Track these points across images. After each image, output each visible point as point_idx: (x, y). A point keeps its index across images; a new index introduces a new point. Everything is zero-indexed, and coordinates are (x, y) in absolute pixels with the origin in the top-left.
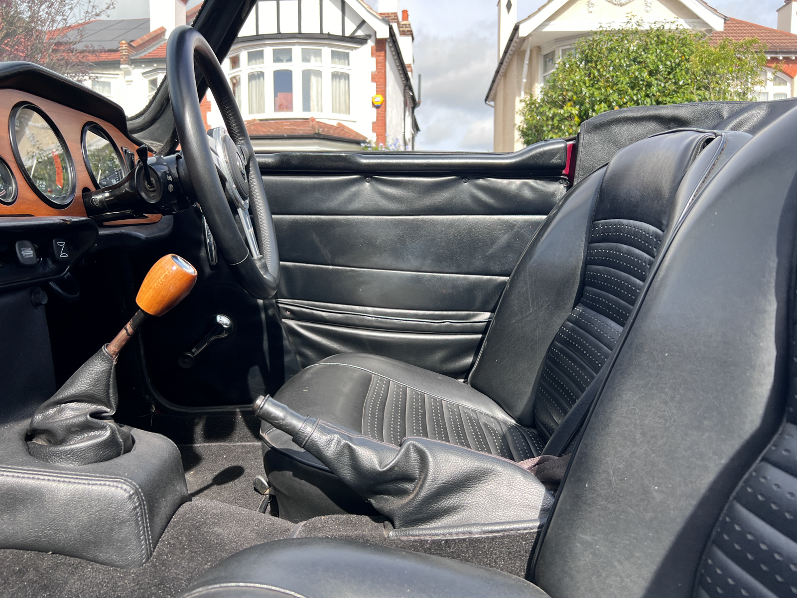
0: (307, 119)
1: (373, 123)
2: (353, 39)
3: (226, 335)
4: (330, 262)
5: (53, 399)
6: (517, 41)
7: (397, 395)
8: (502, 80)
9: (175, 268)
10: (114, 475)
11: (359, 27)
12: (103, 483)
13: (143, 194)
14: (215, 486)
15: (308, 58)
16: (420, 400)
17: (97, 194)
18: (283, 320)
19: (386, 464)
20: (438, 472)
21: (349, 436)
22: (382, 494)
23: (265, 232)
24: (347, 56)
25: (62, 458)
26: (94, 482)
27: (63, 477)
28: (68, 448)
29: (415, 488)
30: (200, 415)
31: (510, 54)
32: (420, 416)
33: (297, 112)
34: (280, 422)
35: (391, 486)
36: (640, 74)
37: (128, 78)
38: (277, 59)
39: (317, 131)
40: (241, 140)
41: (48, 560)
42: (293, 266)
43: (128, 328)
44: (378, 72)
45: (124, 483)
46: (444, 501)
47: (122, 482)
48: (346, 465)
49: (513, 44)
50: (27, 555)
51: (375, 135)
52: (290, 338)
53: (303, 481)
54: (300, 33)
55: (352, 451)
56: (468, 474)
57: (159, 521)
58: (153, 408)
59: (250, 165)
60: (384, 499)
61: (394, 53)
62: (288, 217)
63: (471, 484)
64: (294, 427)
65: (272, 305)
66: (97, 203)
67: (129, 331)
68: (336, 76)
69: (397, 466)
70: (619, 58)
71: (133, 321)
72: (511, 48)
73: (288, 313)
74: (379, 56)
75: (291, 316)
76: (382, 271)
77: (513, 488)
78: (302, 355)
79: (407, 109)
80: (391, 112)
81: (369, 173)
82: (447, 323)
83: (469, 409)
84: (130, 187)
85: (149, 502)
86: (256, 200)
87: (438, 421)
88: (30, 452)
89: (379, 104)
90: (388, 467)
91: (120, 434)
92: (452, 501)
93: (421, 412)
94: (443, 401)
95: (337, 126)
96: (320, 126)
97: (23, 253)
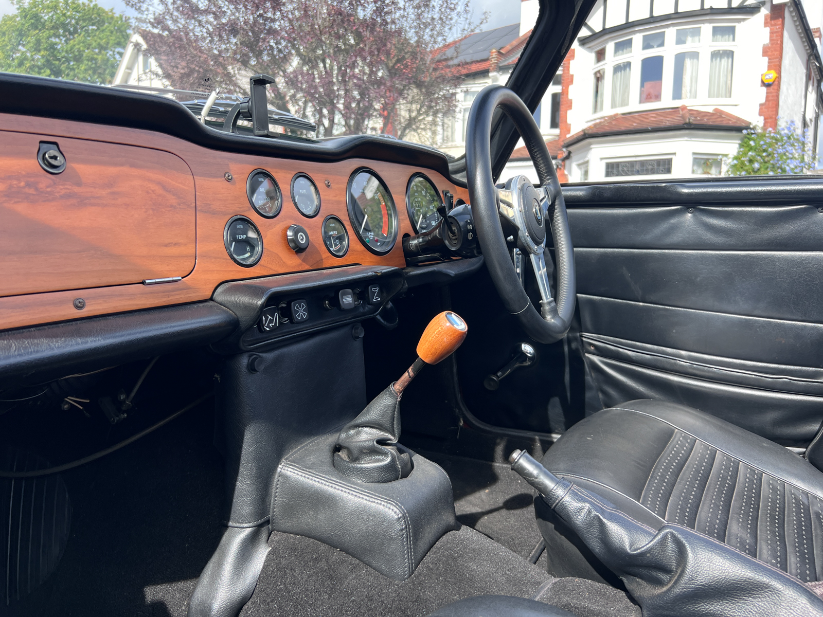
0: (677, 108)
1: (761, 105)
2: (741, 10)
3: (529, 363)
4: (640, 299)
5: (353, 422)
7: (703, 457)
9: (446, 325)
10: (390, 497)
12: (379, 502)
13: (447, 242)
14: (504, 510)
15: (683, 39)
16: (731, 469)
17: (414, 239)
18: (587, 355)
19: (638, 546)
20: (697, 572)
21: (601, 508)
22: (635, 576)
23: (565, 271)
24: (732, 30)
25: (354, 474)
26: (374, 500)
27: (352, 490)
28: (359, 466)
29: (670, 580)
30: (502, 436)
32: (725, 488)
33: (667, 101)
34: (533, 480)
35: (643, 571)
38: (647, 46)
39: (687, 121)
40: (548, 180)
41: (336, 555)
42: (600, 300)
43: (409, 371)
44: (772, 44)
46: (703, 605)
47: (393, 505)
48: (596, 537)
50: (323, 547)
51: (762, 118)
52: (593, 374)
53: (563, 537)
54: (676, 13)
55: (602, 525)
56: (736, 583)
57: (423, 545)
58: (461, 422)
59: (556, 203)
60: (637, 582)
61: (796, 19)
62: (597, 250)
63: (738, 594)
64: (546, 487)
65: (575, 339)
66: (412, 248)
67: (411, 375)
68: (716, 55)
69: (650, 553)
71: (413, 367)
73: (592, 348)
74: (775, 25)
75: (595, 352)
76: (702, 312)
77: (795, 614)
78: (604, 393)
79: (811, 82)
80: (787, 89)
81: (692, 203)
82: (785, 379)
83: (798, 489)
84: (439, 233)
87: (749, 497)
88: (335, 464)
89: (771, 81)
90: (639, 551)
91: (398, 461)
92: (712, 608)
93: (728, 484)
94: (764, 474)
95: (714, 112)
96: (691, 115)
97: (344, 300)
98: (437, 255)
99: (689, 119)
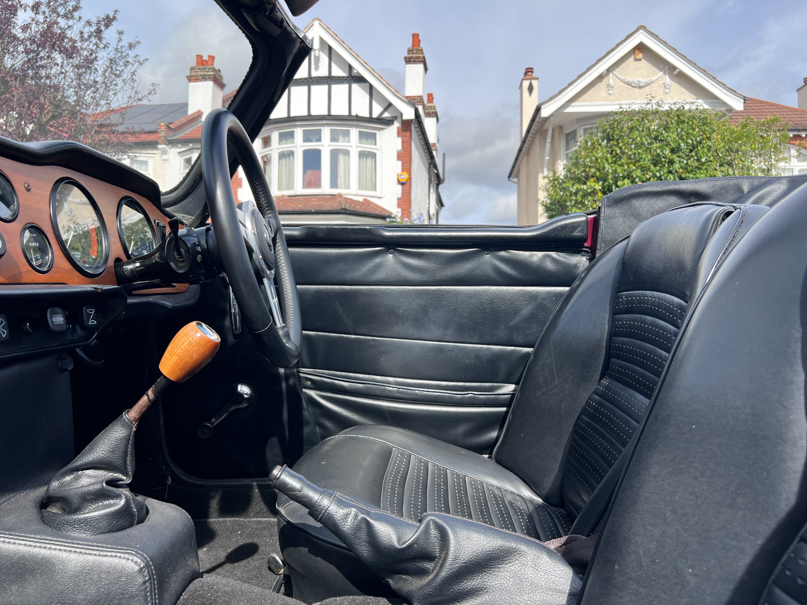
0: (335, 195)
1: (399, 199)
2: (380, 120)
3: (246, 405)
4: (352, 332)
5: (71, 466)
6: (539, 121)
7: (419, 470)
8: (525, 157)
9: (199, 335)
10: (126, 546)
11: (386, 109)
12: (114, 554)
13: (172, 264)
14: (228, 564)
15: (336, 138)
16: (442, 476)
17: (128, 264)
18: (304, 390)
19: (405, 541)
20: (459, 551)
21: (367, 510)
22: (401, 574)
23: (289, 302)
24: (374, 135)
25: (75, 527)
26: (105, 553)
27: (74, 547)
28: (82, 516)
29: (435, 567)
30: (216, 488)
31: (532, 133)
32: (442, 493)
33: (325, 188)
34: (296, 494)
35: (410, 565)
36: (661, 151)
37: (164, 157)
38: (306, 139)
39: (344, 207)
40: (269, 214)
42: (315, 335)
43: (149, 394)
44: (404, 151)
45: (135, 555)
46: (466, 583)
47: (132, 554)
48: (364, 541)
49: (535, 123)
51: (400, 210)
52: (310, 409)
53: (318, 558)
54: (329, 115)
55: (369, 526)
56: (491, 554)
57: (169, 597)
58: (169, 480)
59: (277, 237)
60: (403, 579)
61: (419, 133)
62: (312, 287)
63: (494, 564)
64: (310, 499)
65: (293, 375)
66: (128, 272)
67: (150, 398)
68: (363, 155)
69: (416, 543)
70: (640, 136)
71: (155, 387)
72: (534, 127)
73: (309, 383)
74: (405, 136)
75: (312, 386)
76: (404, 340)
77: (539, 569)
78: (322, 426)
79: (432, 185)
80: (416, 188)
81: (392, 245)
82: (470, 394)
83: (493, 486)
84: (160, 257)
85: (159, 576)
86: (282, 270)
87: (461, 498)
88: (45, 521)
89: (404, 181)
90: (407, 544)
91: (134, 503)
92: (474, 583)
93: (443, 489)
94: (466, 477)
95: (364, 202)
96: (347, 202)
97: (54, 319)
98: (156, 281)
99: (345, 206)
